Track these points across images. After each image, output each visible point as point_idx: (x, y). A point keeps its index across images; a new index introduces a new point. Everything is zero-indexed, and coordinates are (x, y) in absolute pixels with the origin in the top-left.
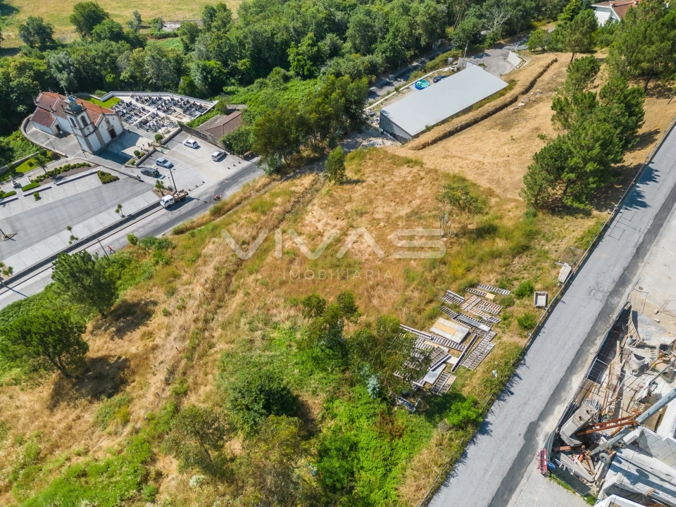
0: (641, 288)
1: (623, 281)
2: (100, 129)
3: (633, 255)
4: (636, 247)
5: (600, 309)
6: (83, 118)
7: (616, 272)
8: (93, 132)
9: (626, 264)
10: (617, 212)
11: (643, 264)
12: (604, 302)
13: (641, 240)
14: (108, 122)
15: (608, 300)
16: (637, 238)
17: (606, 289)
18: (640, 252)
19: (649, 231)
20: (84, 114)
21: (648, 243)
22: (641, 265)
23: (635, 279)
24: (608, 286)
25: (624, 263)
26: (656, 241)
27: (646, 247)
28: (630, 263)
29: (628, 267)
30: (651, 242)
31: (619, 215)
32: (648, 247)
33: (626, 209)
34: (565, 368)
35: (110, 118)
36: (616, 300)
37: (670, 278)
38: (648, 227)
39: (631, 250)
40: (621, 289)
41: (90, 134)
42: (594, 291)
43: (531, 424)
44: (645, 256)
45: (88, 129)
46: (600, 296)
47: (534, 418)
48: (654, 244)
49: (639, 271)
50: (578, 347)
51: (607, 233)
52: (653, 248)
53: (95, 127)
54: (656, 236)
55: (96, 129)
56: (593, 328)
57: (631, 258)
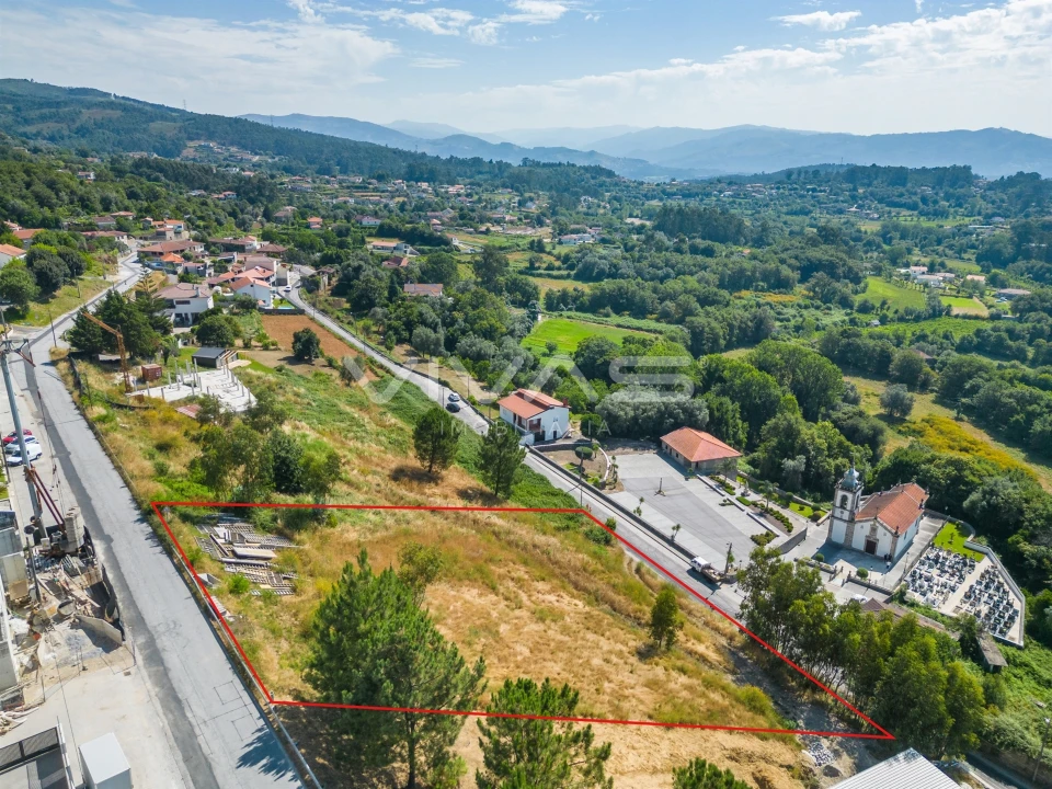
0: (128, 674)
1: (154, 657)
2: (858, 526)
3: (177, 690)
4: (184, 702)
5: (147, 621)
6: (844, 499)
7: (172, 659)
8: (845, 521)
9: (172, 675)
10: (264, 715)
11: (153, 694)
12: (150, 629)
13: (189, 715)
14: (874, 530)
15: (149, 632)
16: (197, 712)
17: (164, 638)
18: (172, 700)
19: (192, 735)
20: (850, 496)
21: (175, 720)
22: (154, 690)
23: (144, 673)
24: (163, 642)
25: (176, 673)
26: (170, 733)
27: (171, 711)
28: (169, 680)
29: (166, 674)
30: (175, 725)
31: (257, 714)
32: (170, 716)
33: (259, 730)
34: (125, 574)
35: (880, 530)
36: (141, 640)
37: (102, 709)
38: (201, 740)
39: (185, 690)
40: (148, 651)
41: (841, 519)
42: (172, 626)
43: (112, 540)
44: (161, 702)
45: (842, 513)
46: (161, 629)
47: (112, 544)
48: (167, 727)
49: (149, 684)
50: (131, 589)
51: (237, 681)
52: (163, 722)
53: (853, 519)
54: (176, 739)
55: (851, 521)
56: (137, 607)
57: (175, 685)
